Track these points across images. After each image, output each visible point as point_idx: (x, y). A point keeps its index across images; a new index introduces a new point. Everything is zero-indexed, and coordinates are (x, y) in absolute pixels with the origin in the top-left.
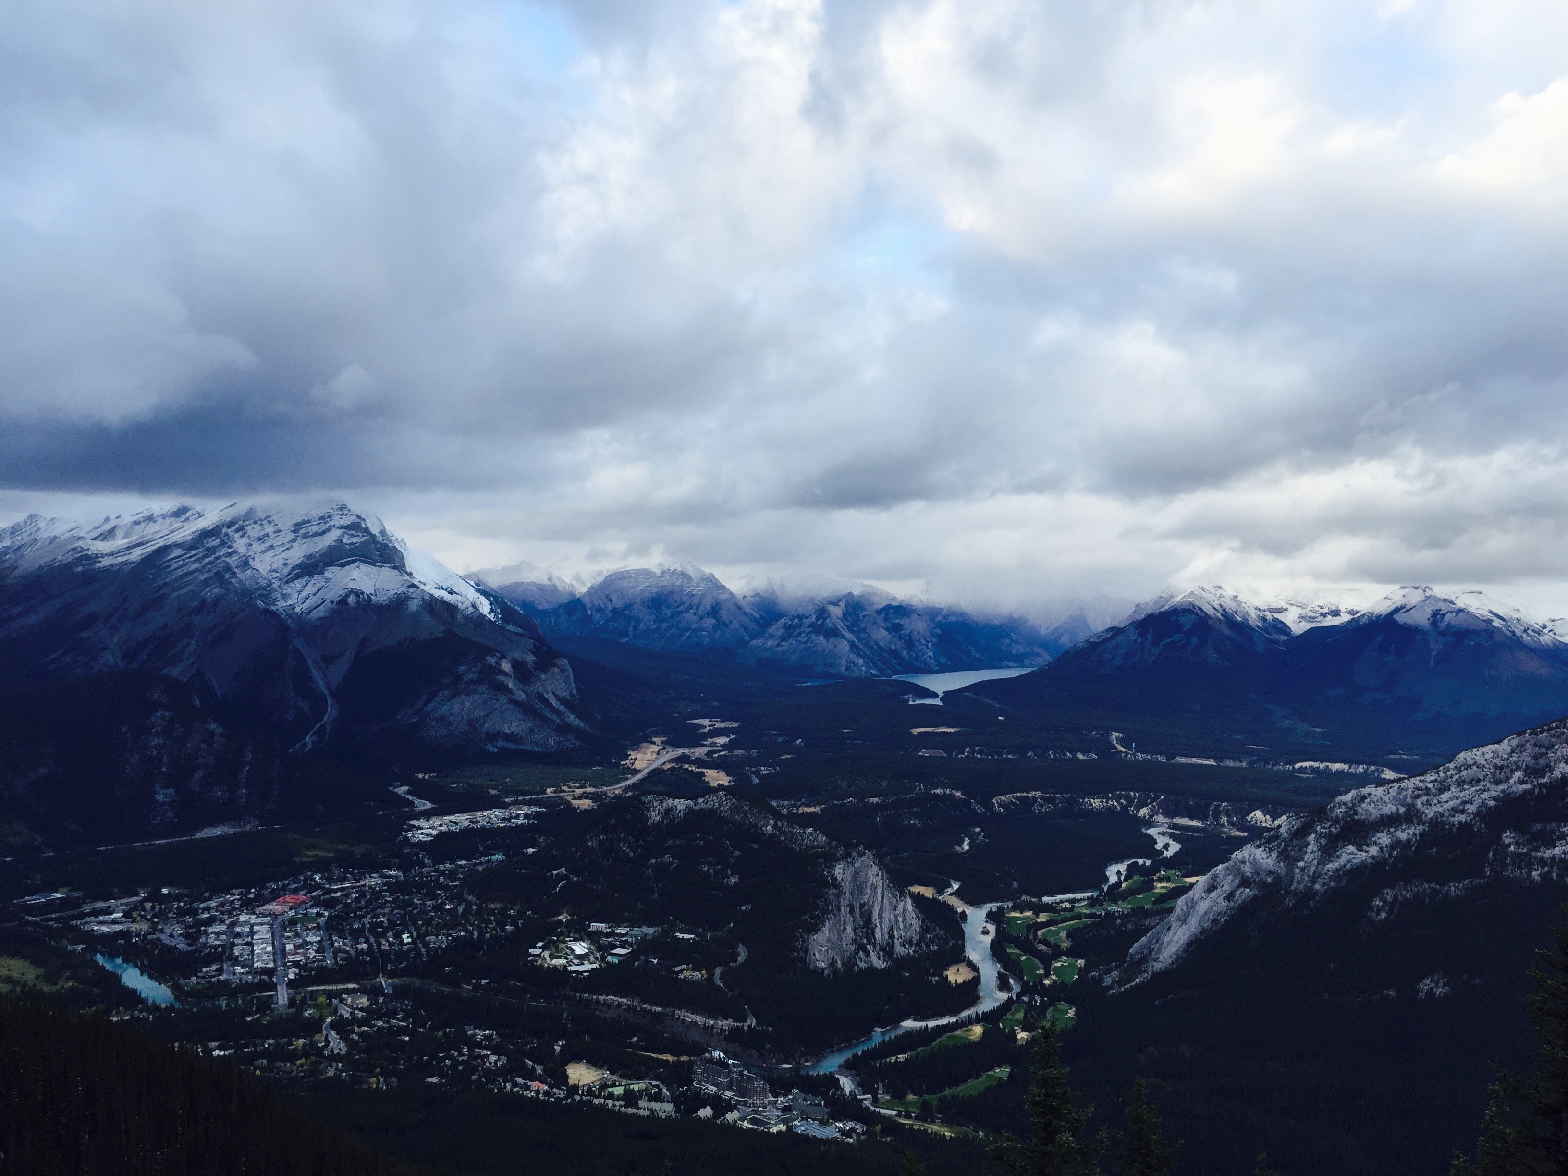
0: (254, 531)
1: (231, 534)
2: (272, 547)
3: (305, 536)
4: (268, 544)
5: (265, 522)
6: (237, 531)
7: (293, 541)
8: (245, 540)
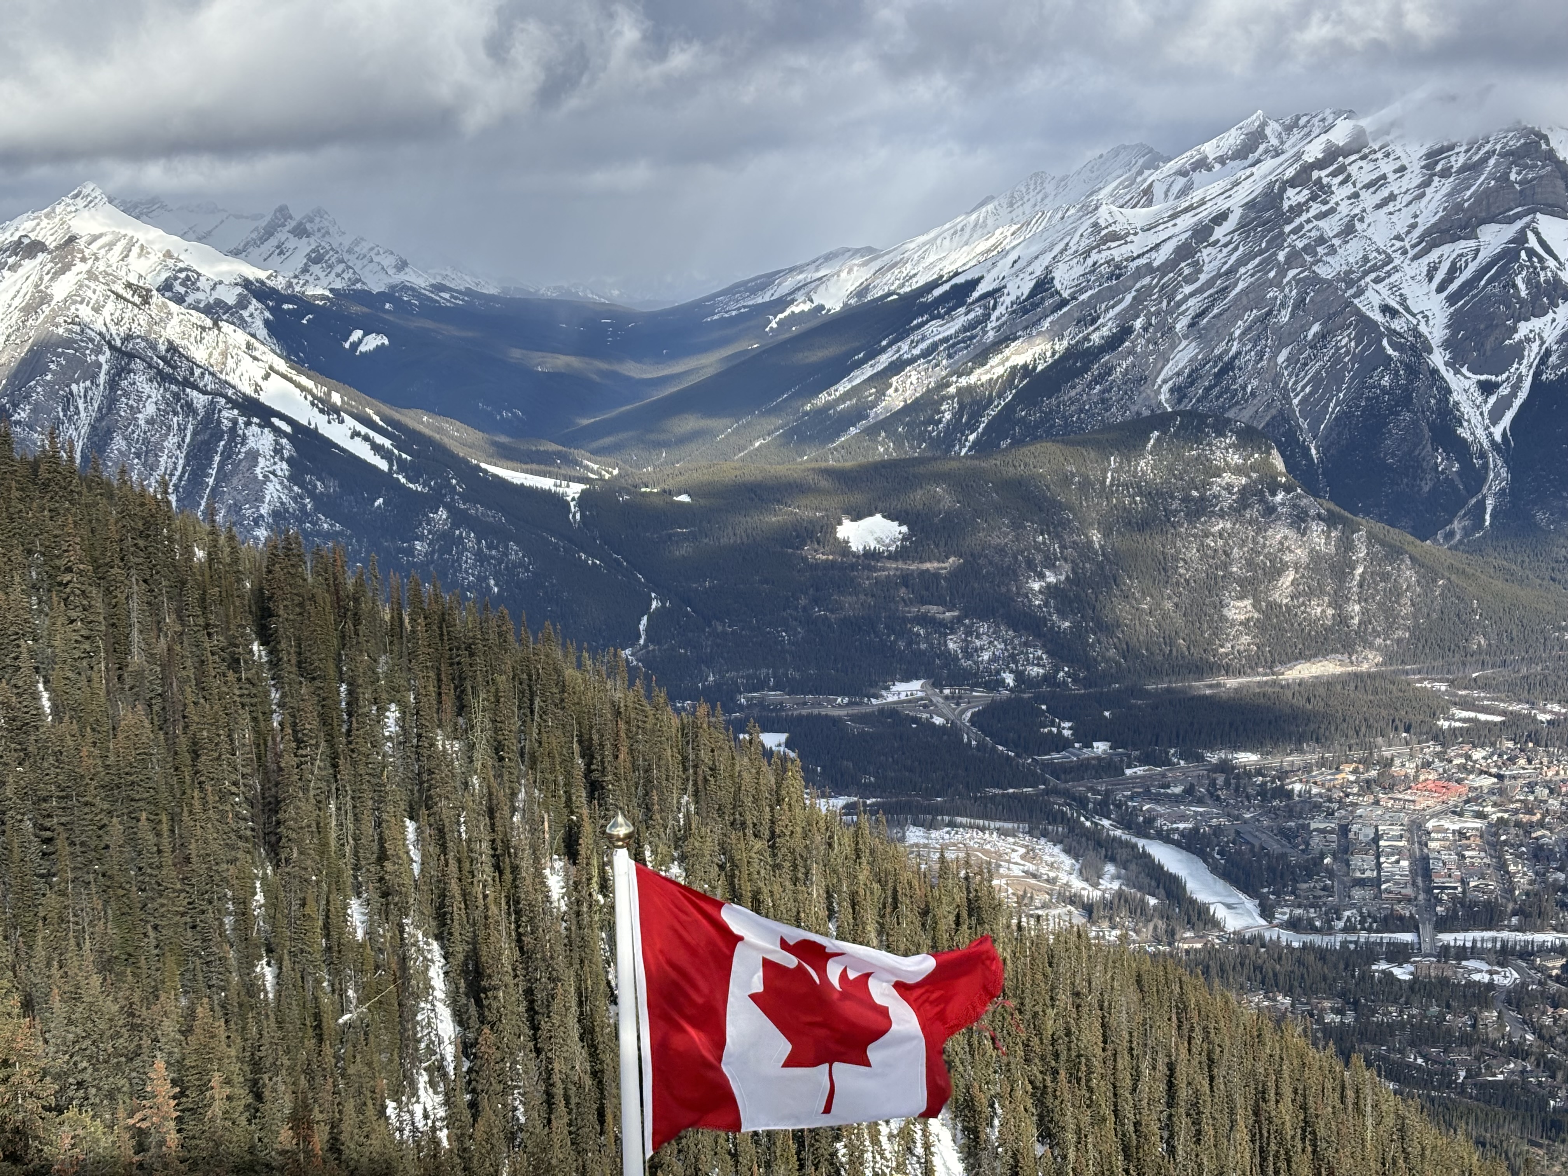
0: (1361, 171)
1: (1325, 181)
2: (1392, 197)
3: (1445, 173)
4: (1385, 193)
5: (1379, 155)
6: (1334, 174)
7: (1427, 183)
8: (1349, 189)
